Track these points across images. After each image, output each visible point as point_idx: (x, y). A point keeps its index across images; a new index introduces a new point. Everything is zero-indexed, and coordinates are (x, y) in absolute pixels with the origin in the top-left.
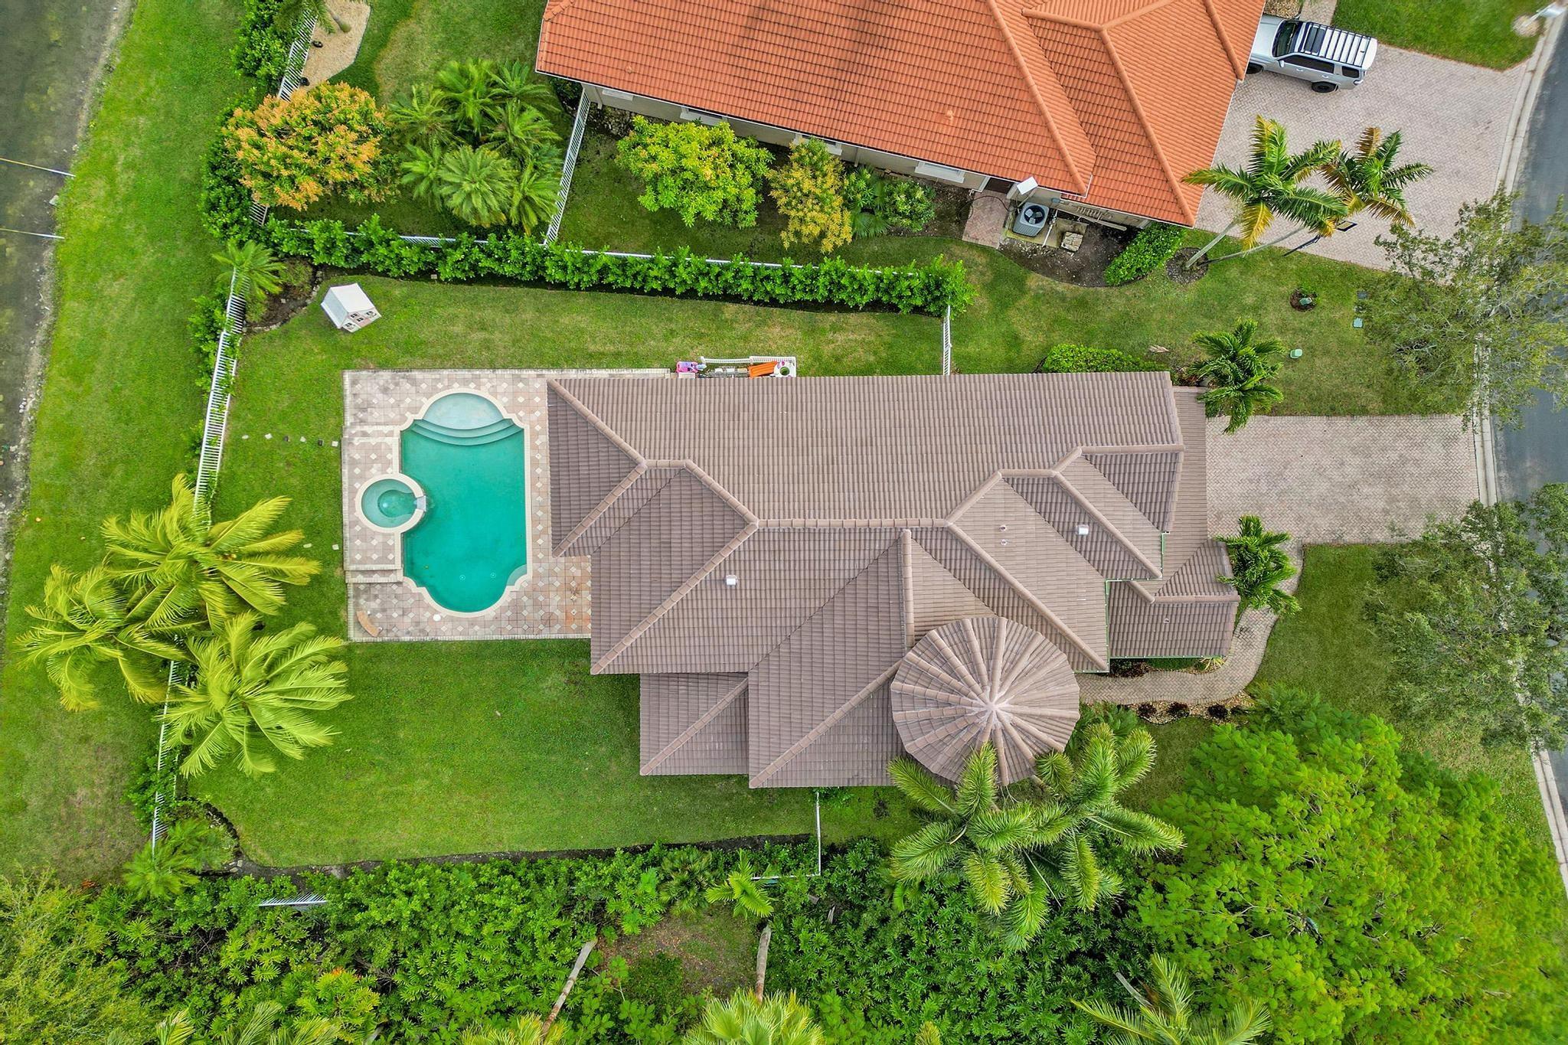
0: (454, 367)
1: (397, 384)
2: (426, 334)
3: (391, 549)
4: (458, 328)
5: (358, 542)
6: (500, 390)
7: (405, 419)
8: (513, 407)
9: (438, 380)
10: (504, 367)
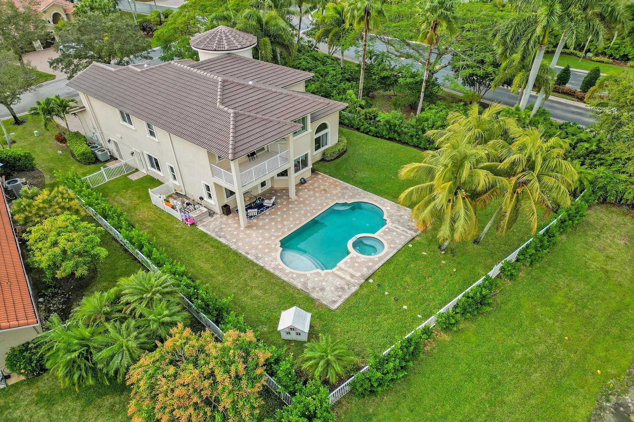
1: (314, 288)
4: (257, 292)
5: (398, 242)
6: (270, 259)
7: (327, 273)
8: (273, 250)
10: (258, 265)
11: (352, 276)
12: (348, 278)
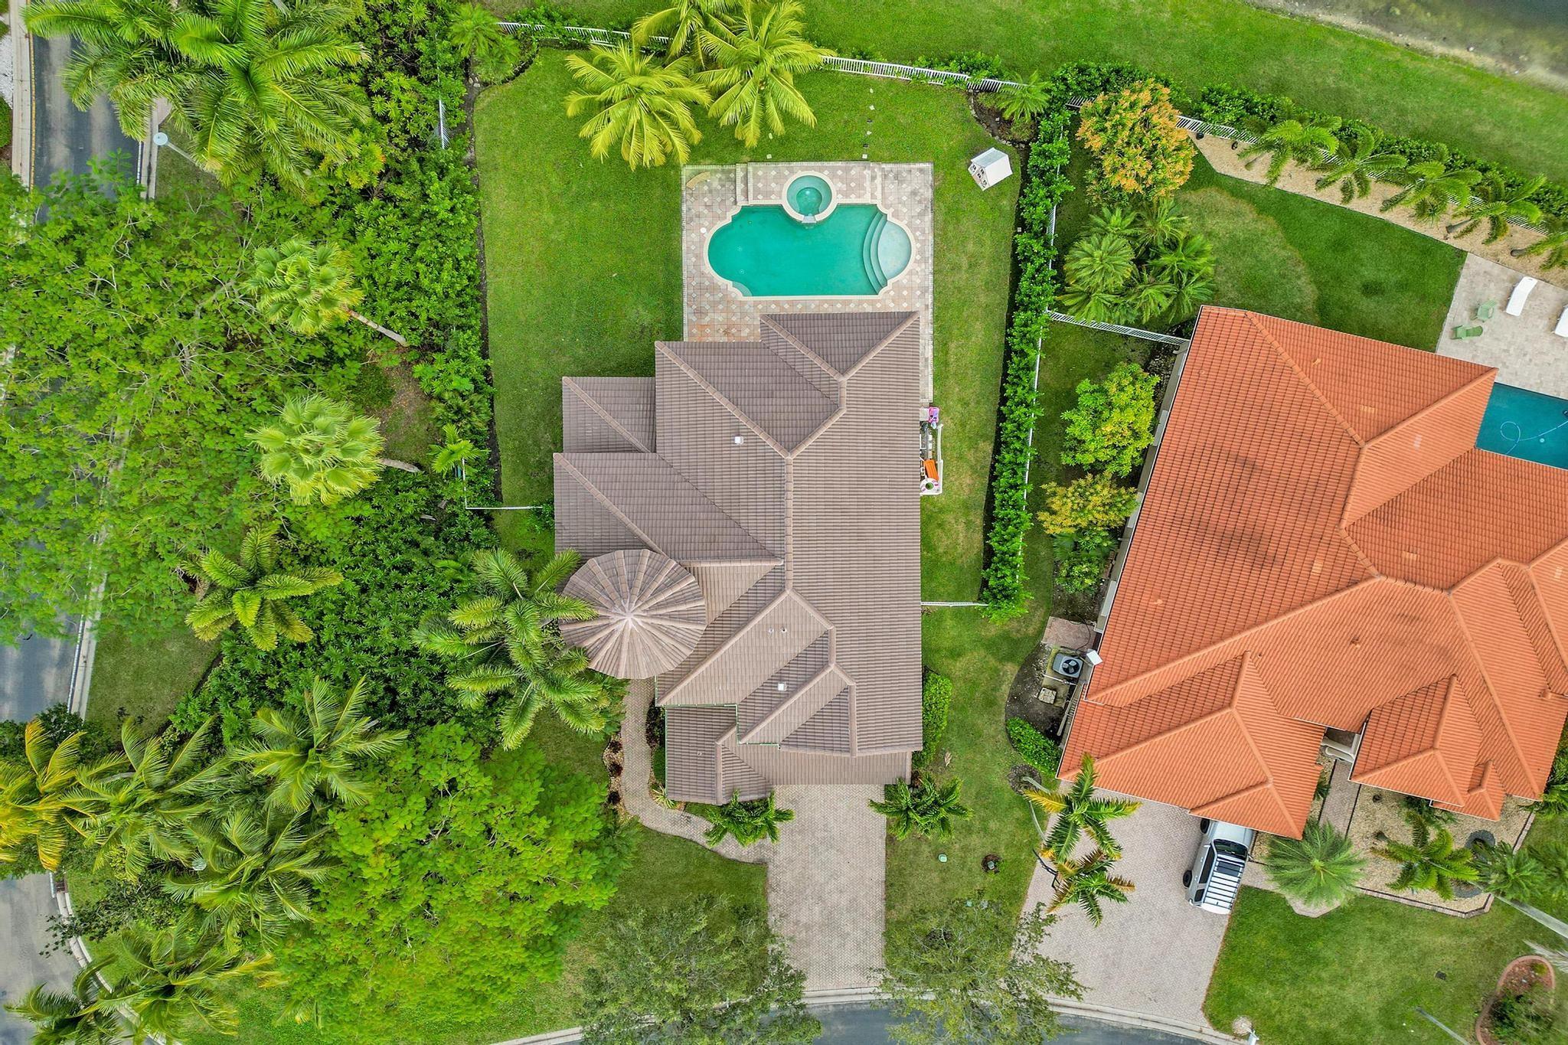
0: (935, 243)
1: (920, 202)
2: (966, 224)
3: (767, 195)
4: (971, 247)
5: (774, 173)
6: (914, 278)
7: (887, 207)
8: (898, 287)
9: (923, 233)
10: (934, 281)
12: (878, 181)
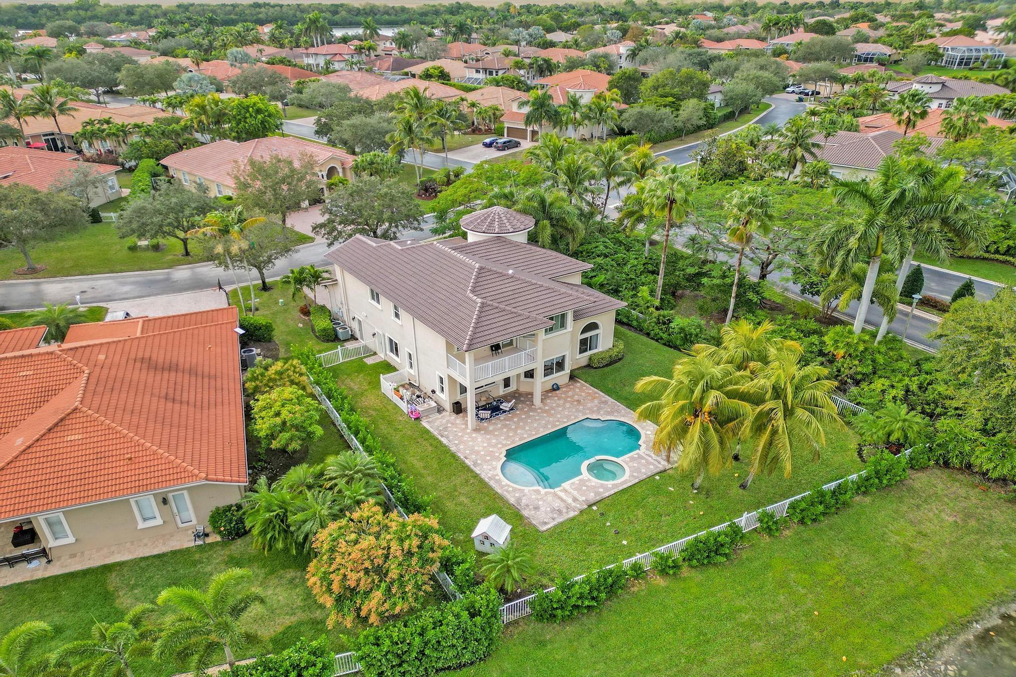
0: (492, 489)
1: (528, 505)
3: (632, 458)
5: (644, 471)
6: (489, 467)
7: (547, 492)
8: (496, 458)
11: (575, 500)
12: (570, 501)
